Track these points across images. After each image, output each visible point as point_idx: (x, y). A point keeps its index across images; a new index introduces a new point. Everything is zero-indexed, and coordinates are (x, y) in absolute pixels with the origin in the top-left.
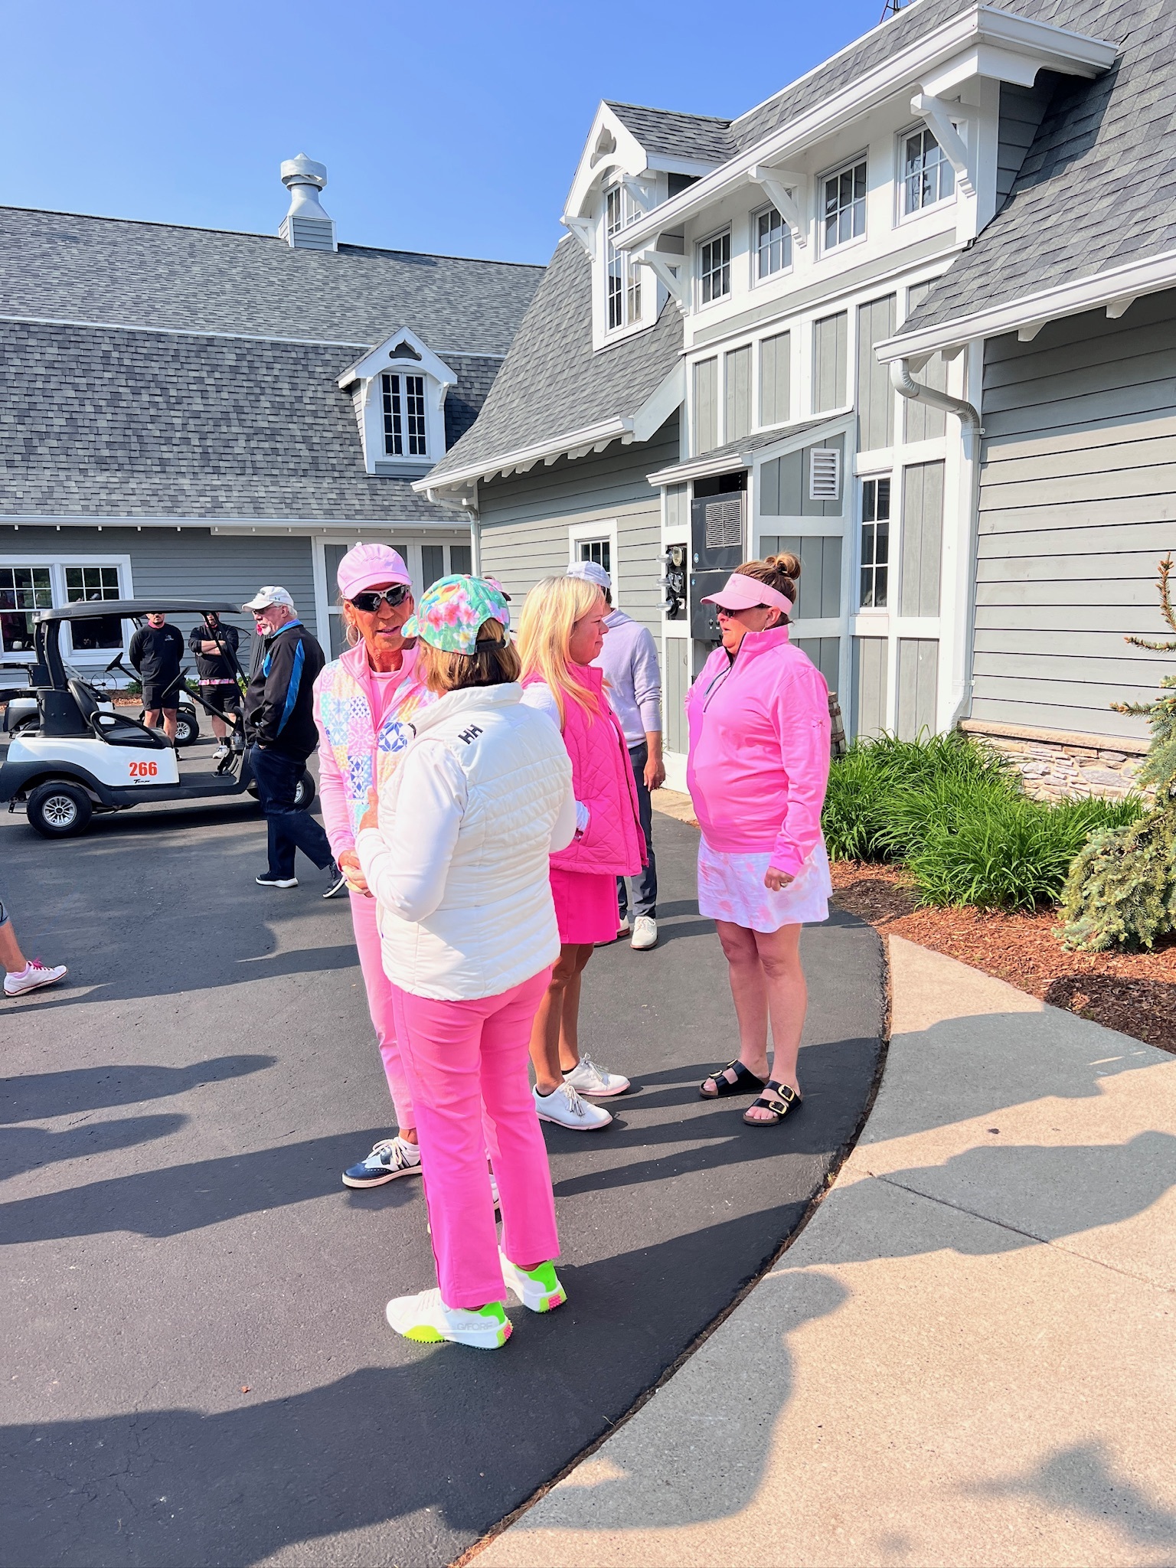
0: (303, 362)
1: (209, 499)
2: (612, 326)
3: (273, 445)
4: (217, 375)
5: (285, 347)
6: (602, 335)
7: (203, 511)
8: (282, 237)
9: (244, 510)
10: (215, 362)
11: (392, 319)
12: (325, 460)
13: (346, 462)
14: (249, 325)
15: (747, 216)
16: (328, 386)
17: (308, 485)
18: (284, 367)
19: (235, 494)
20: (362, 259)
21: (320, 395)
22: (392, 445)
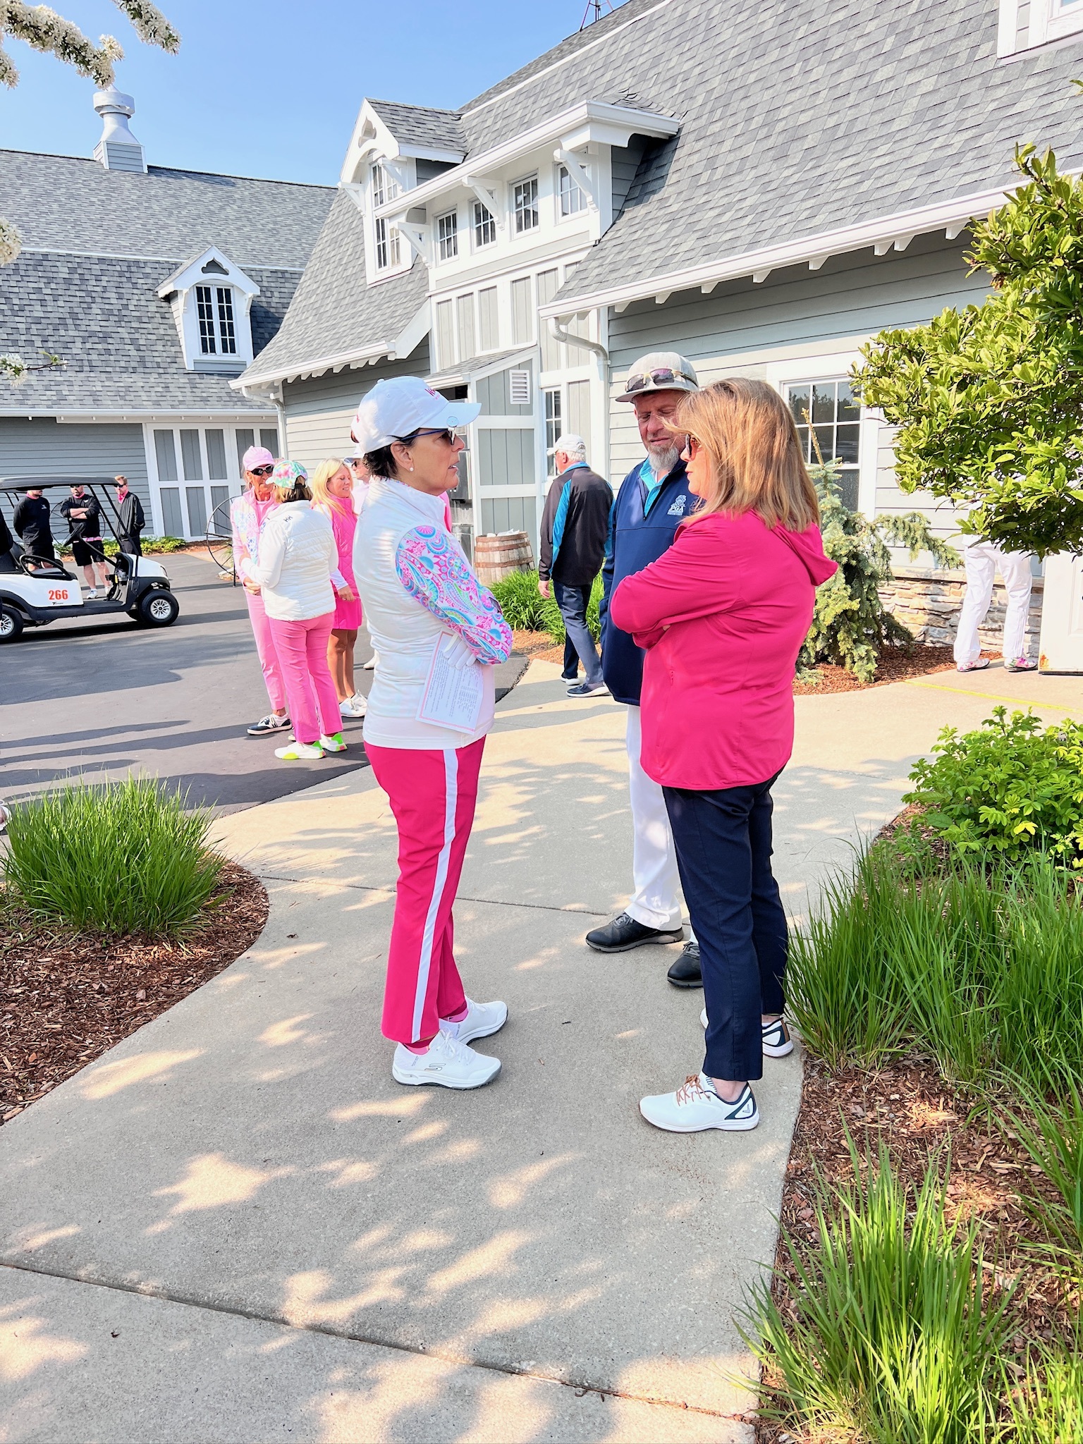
0: (127, 275)
1: (54, 393)
2: (380, 266)
3: (106, 346)
4: (53, 286)
5: (110, 262)
6: (373, 273)
7: (50, 403)
8: (97, 159)
9: (84, 402)
10: (51, 275)
11: (201, 236)
12: (151, 359)
13: (169, 360)
14: (77, 241)
15: (466, 203)
16: (149, 295)
17: (137, 380)
18: (111, 279)
19: (76, 388)
20: (170, 180)
21: (143, 303)
22: (208, 346)
